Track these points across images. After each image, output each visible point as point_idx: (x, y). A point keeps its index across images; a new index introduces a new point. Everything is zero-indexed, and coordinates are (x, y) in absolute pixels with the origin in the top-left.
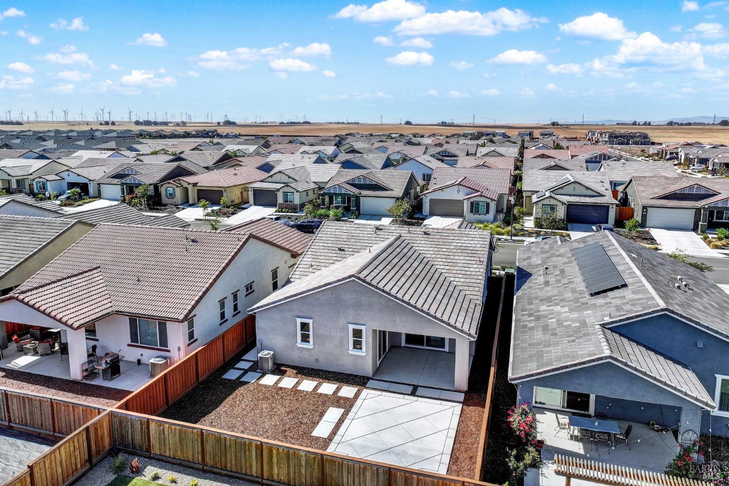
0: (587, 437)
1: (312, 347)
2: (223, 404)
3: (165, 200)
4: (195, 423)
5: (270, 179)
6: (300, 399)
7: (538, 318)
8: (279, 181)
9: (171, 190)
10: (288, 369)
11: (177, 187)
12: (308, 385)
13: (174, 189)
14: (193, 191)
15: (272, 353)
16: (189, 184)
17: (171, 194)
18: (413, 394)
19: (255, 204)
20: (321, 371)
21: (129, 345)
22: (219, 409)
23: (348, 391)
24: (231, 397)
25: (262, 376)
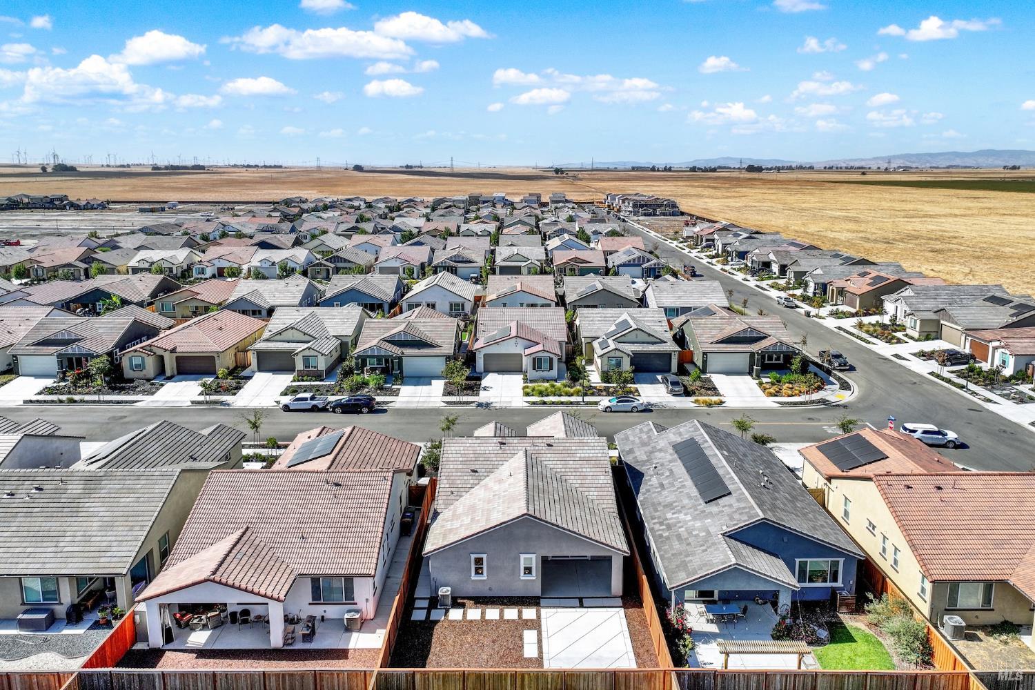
0: (720, 620)
1: (485, 578)
2: (433, 645)
3: (128, 373)
4: (424, 667)
5: (277, 338)
6: (494, 628)
7: (669, 527)
8: (291, 339)
9: (137, 361)
10: (465, 601)
11: (149, 355)
12: (492, 613)
13: (143, 359)
14: (171, 358)
15: (449, 589)
16: (166, 350)
17: (137, 366)
18: (581, 606)
19: (260, 370)
20: (494, 597)
21: (310, 604)
22: (432, 650)
23: (529, 613)
24: (434, 637)
25: (447, 611)
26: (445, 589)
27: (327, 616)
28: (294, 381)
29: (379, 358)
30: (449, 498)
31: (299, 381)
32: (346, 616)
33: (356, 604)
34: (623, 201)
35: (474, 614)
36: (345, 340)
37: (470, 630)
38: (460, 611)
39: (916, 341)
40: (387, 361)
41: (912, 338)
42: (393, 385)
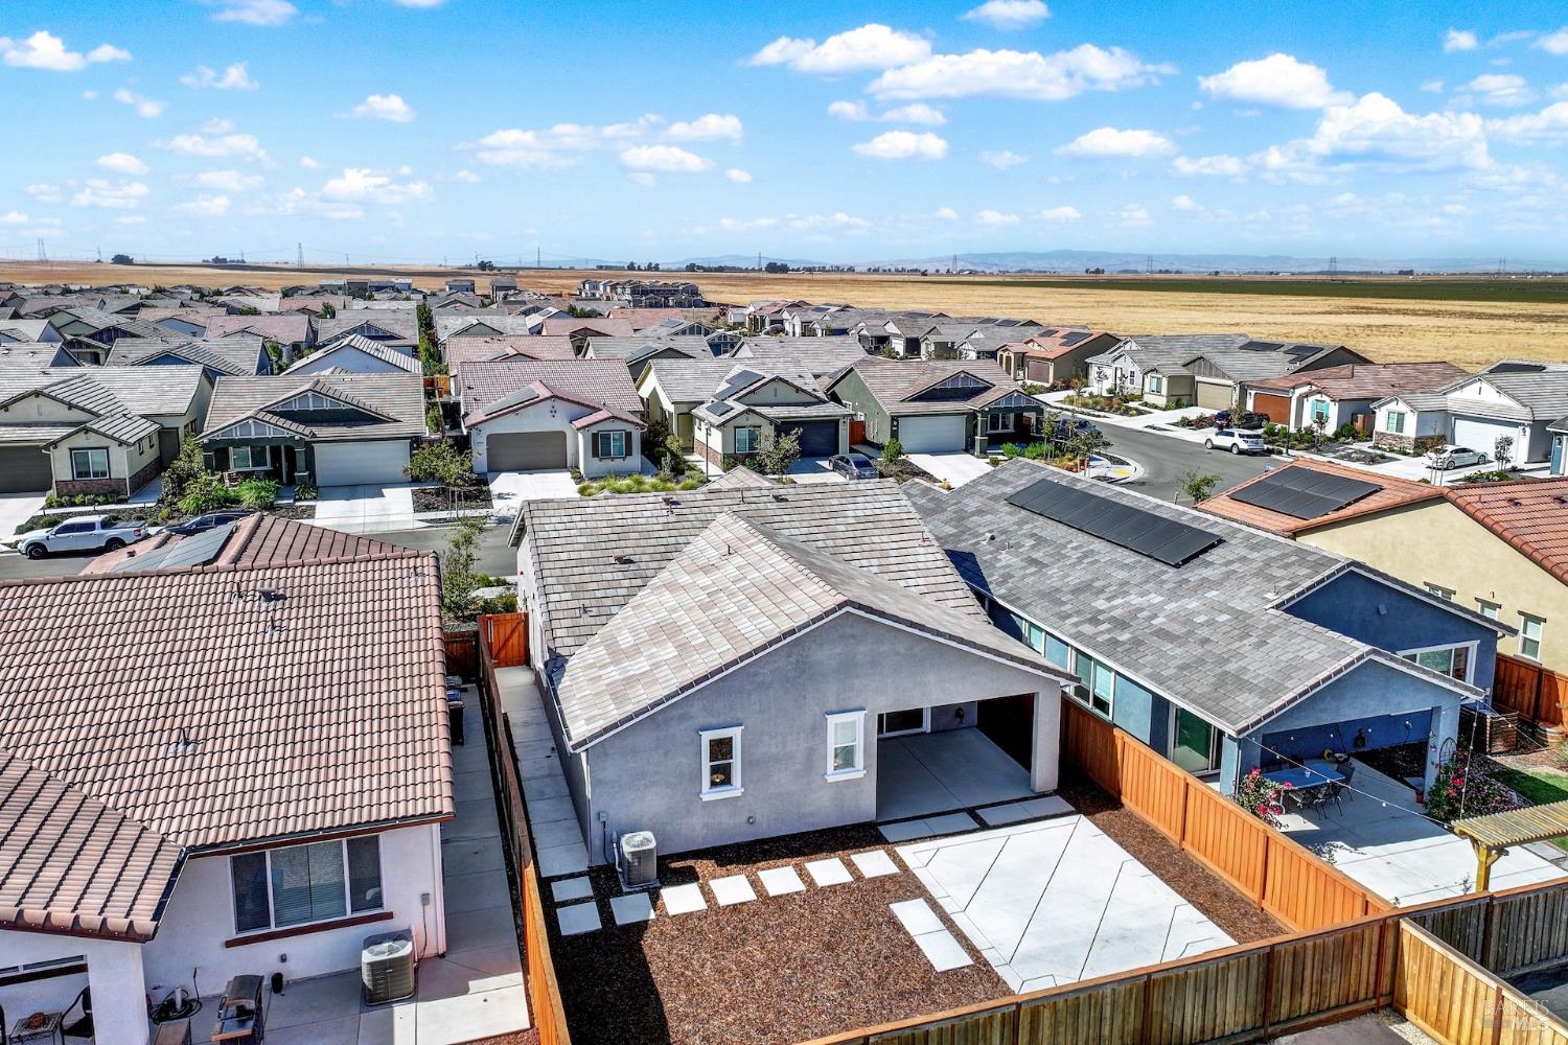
1: (738, 793)
6: (806, 913)
8: (35, 417)
10: (695, 862)
15: (648, 834)
20: (762, 842)
21: (229, 944)
23: (873, 863)
24: (653, 968)
25: (655, 898)
26: (639, 837)
27: (294, 970)
28: (50, 506)
29: (258, 448)
30: (581, 622)
31: (61, 505)
32: (367, 957)
33: (389, 916)
34: (614, 287)
35: (732, 888)
36: (169, 423)
37: (745, 930)
38: (692, 889)
39: (1164, 410)
40: (275, 451)
41: (1156, 407)
42: (296, 500)
